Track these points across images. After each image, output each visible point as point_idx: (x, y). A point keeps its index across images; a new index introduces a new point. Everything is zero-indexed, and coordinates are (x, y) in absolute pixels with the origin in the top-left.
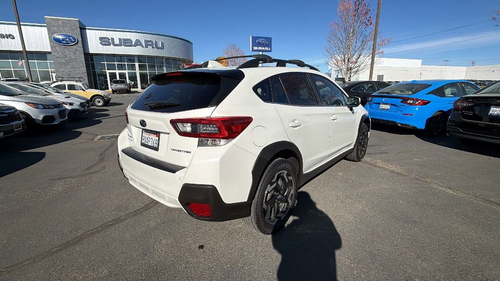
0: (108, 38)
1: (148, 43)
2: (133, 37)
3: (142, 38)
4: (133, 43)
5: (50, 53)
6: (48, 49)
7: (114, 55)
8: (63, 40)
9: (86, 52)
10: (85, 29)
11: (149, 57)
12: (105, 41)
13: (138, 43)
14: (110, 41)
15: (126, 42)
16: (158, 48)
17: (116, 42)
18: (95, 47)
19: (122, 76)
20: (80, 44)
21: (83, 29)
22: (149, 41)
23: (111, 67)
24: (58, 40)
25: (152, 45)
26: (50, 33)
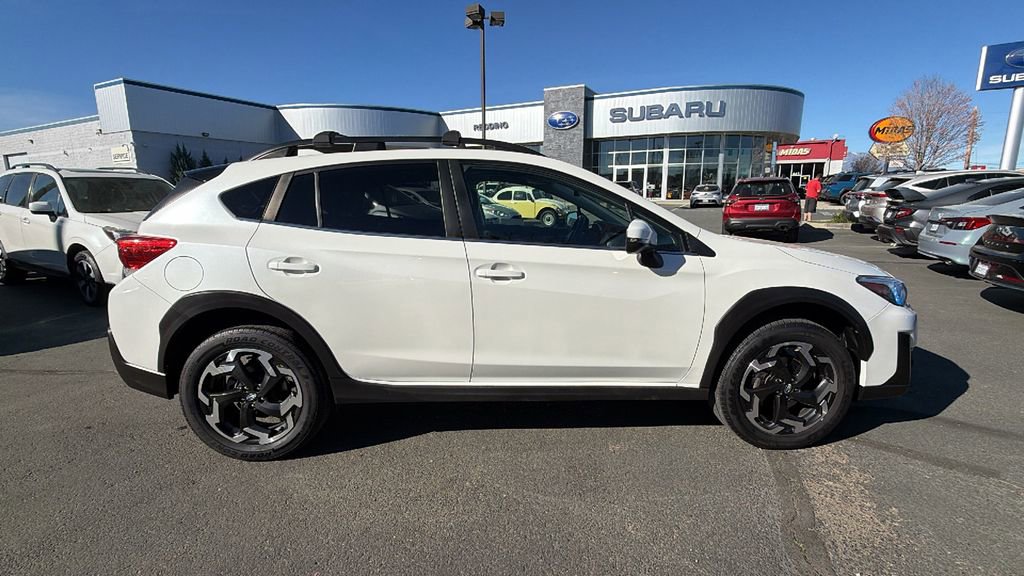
0: (623, 110)
1: (691, 109)
2: (664, 99)
3: (681, 99)
4: (664, 112)
5: (541, 143)
6: (540, 138)
7: (630, 139)
8: (560, 121)
9: (588, 137)
10: (593, 99)
11: (691, 136)
12: (618, 116)
13: (674, 110)
14: (626, 114)
15: (652, 113)
16: (711, 115)
17: (637, 114)
18: (602, 128)
19: (638, 174)
20: (581, 126)
21: (589, 99)
22: (695, 104)
23: (621, 160)
24: (553, 123)
25: (699, 111)
26: (548, 112)
